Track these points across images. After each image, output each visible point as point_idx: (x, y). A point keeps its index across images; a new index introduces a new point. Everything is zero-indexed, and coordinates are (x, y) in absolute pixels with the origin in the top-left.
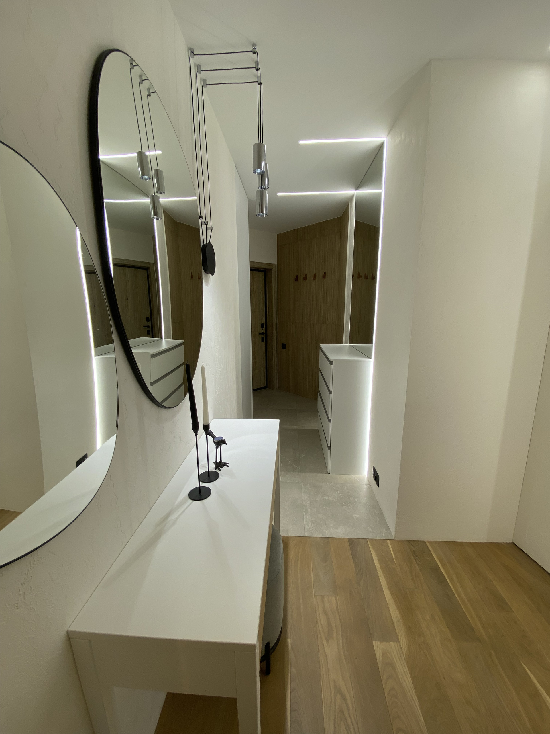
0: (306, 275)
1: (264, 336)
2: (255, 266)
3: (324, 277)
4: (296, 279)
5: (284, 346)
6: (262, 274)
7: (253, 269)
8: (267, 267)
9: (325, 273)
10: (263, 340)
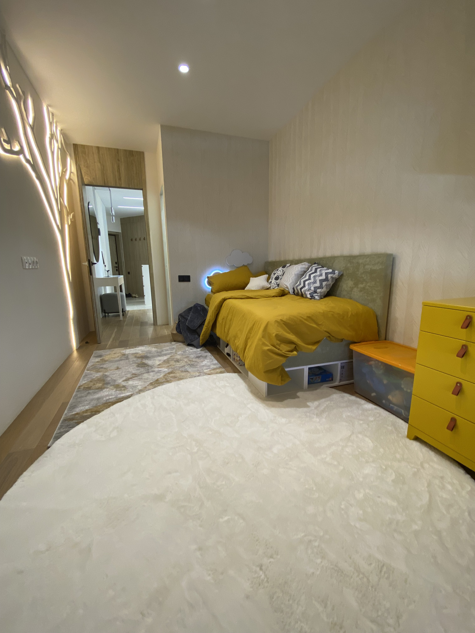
0: (136, 238)
1: (117, 268)
2: (110, 233)
3: (144, 239)
4: (132, 240)
5: (129, 273)
6: (113, 237)
7: (109, 235)
8: (115, 233)
9: (144, 237)
10: (117, 271)
